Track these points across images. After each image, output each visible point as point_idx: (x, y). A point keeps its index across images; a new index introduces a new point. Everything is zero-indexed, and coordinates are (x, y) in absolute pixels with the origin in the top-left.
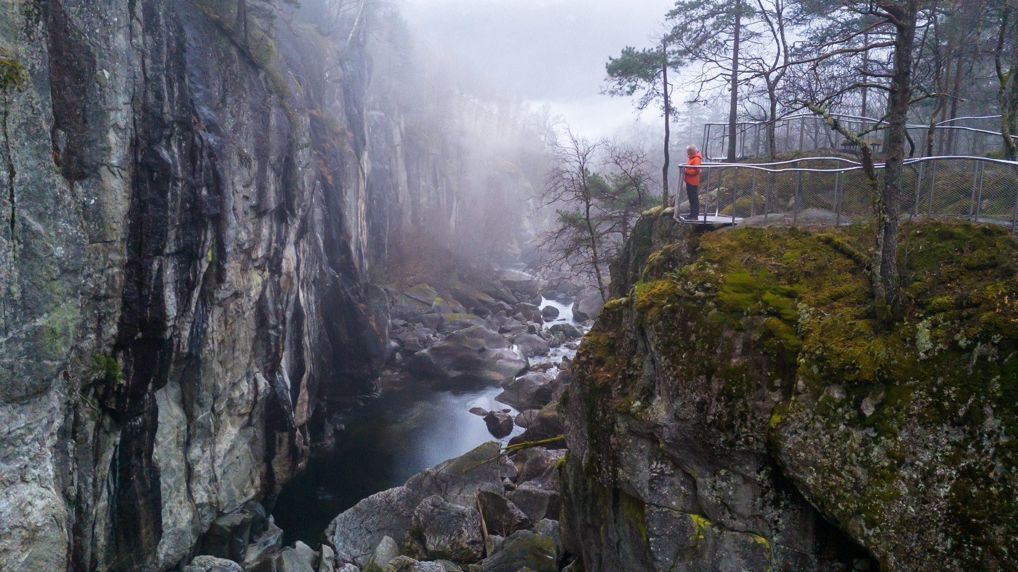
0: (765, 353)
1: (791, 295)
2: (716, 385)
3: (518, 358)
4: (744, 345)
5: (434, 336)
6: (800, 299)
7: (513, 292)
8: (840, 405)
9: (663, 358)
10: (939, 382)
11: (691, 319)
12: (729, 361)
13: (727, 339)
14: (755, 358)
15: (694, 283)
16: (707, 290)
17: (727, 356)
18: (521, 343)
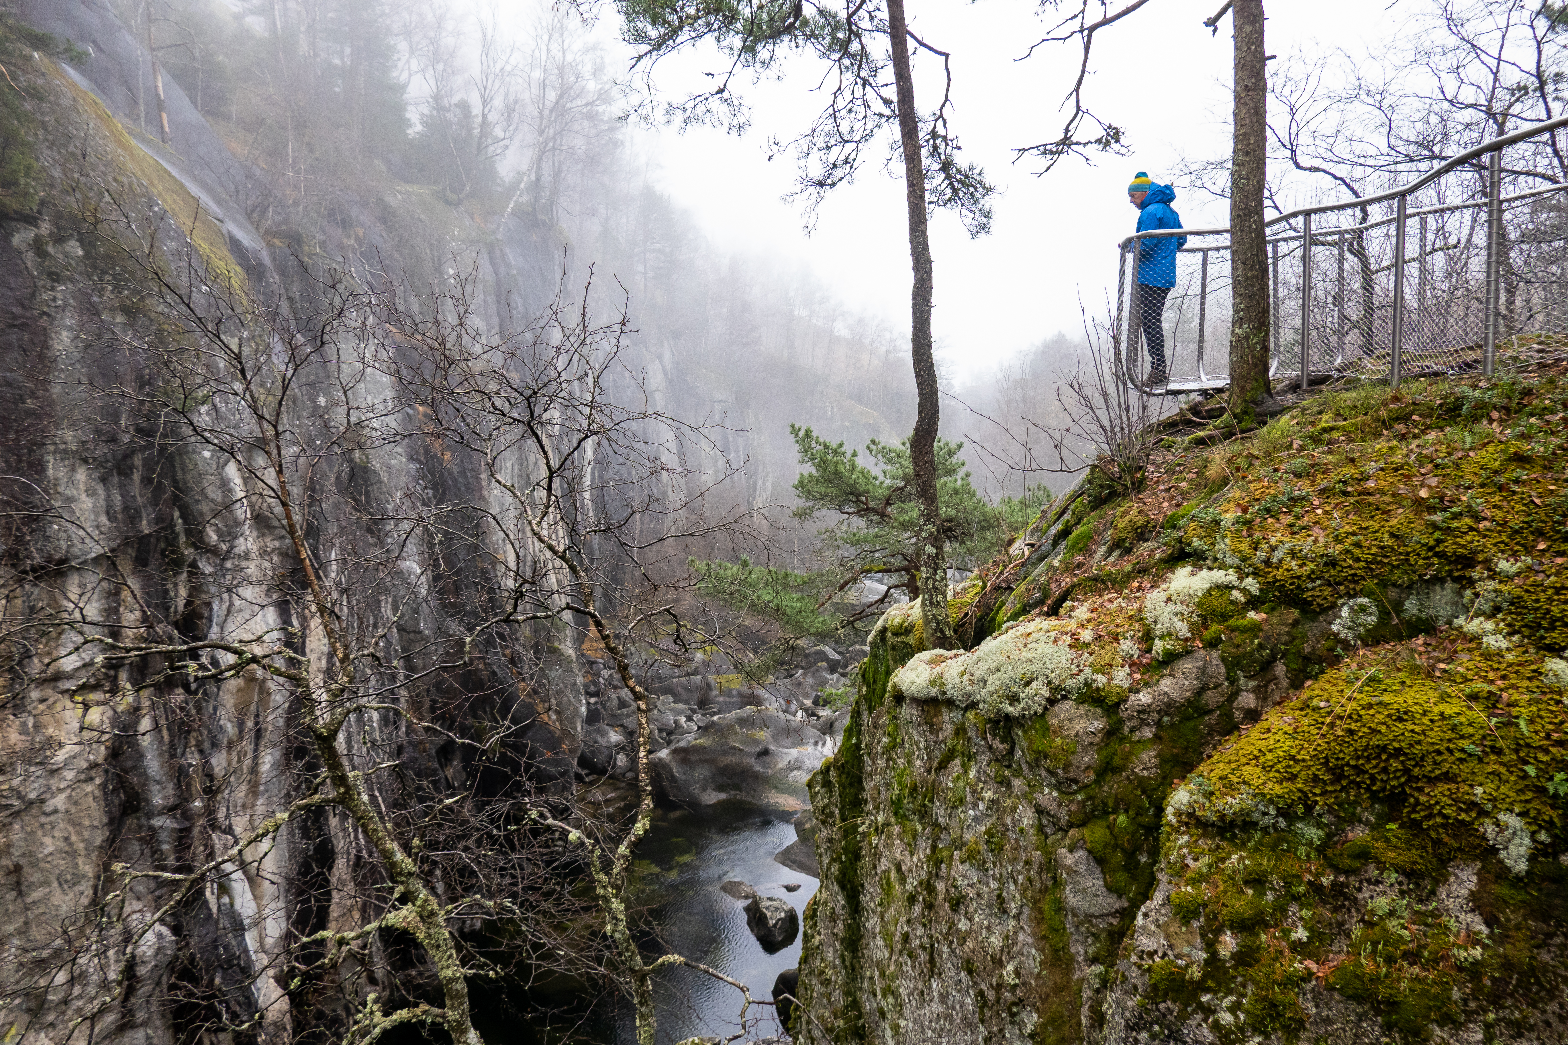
5: (689, 719)
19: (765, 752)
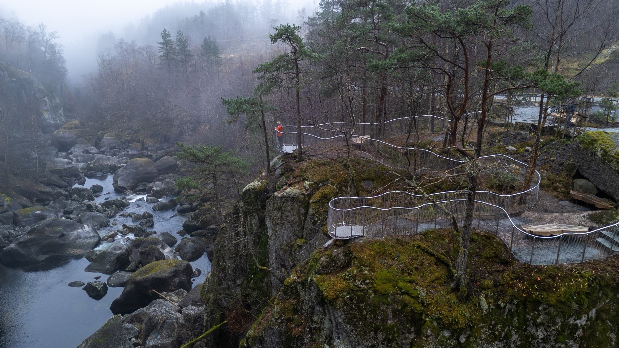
0: (405, 316)
1: (411, 282)
2: (380, 336)
3: (92, 235)
4: (392, 312)
5: (14, 230)
6: (417, 284)
7: (61, 177)
8: (449, 339)
9: (348, 326)
10: (493, 323)
11: (362, 302)
12: (387, 323)
13: (383, 310)
14: (400, 319)
15: (359, 281)
16: (367, 284)
17: (385, 320)
18: (87, 220)
19: (63, 235)
